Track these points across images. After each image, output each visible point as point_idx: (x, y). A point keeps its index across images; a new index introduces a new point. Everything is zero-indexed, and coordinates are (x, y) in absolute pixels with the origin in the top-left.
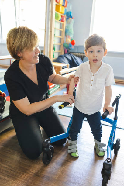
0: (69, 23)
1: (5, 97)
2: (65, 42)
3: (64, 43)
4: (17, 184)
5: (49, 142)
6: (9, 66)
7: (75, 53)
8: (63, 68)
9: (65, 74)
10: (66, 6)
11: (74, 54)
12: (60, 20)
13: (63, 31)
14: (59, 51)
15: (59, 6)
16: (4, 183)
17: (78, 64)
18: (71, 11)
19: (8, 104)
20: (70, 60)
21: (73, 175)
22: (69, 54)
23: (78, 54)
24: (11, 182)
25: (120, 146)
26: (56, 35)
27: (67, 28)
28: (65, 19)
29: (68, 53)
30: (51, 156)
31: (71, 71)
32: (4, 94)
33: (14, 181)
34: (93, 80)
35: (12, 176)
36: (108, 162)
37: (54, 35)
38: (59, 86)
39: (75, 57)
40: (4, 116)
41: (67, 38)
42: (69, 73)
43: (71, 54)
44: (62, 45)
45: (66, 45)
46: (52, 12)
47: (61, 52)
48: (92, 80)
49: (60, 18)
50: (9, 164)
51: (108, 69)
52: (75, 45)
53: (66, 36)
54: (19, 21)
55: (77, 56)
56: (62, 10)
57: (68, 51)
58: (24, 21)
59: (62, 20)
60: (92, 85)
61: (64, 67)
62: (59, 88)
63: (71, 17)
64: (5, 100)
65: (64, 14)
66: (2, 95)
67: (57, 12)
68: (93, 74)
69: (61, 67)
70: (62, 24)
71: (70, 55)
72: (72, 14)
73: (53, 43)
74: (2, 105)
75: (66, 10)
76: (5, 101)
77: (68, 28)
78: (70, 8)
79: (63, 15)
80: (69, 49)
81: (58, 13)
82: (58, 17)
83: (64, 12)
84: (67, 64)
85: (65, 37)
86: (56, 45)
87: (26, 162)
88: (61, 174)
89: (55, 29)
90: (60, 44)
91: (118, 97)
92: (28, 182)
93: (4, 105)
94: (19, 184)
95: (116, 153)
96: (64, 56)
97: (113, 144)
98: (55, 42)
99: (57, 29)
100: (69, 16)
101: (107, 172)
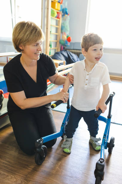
0: (64, 20)
1: (3, 95)
2: (61, 39)
4: (16, 179)
5: (41, 142)
6: (6, 63)
8: (59, 65)
9: (62, 70)
10: (62, 3)
11: (71, 50)
12: (56, 17)
13: (59, 28)
14: (55, 48)
15: (55, 3)
16: (4, 178)
17: (74, 61)
18: (67, 8)
19: (5, 101)
20: (66, 57)
21: (71, 169)
23: (74, 51)
25: (114, 145)
27: (63, 25)
28: (60, 16)
29: (64, 50)
30: (44, 156)
31: (67, 68)
32: (1, 92)
33: (13, 176)
36: (101, 162)
37: (51, 32)
39: (71, 54)
40: (2, 113)
41: (63, 35)
42: (66, 69)
43: (67, 50)
44: (58, 41)
45: (62, 42)
46: (48, 9)
47: (58, 49)
48: (87, 80)
49: (56, 14)
50: (8, 160)
51: (103, 68)
52: (71, 42)
53: (62, 33)
54: (15, 18)
55: (73, 53)
56: (58, 6)
57: (64, 48)
58: (20, 18)
59: (58, 17)
60: (87, 84)
61: (60, 63)
63: (67, 14)
64: (2, 98)
65: (60, 11)
67: (53, 9)
68: (87, 73)
69: (57, 64)
70: (58, 21)
71: (66, 52)
72: (67, 11)
73: (49, 40)
75: (61, 6)
76: (3, 98)
78: (65, 5)
80: (66, 46)
82: (54, 14)
83: (59, 9)
84: (63, 61)
85: (61, 34)
86: (52, 41)
87: (25, 158)
88: (59, 168)
89: (51, 25)
90: (56, 41)
91: (112, 95)
92: (27, 176)
93: (2, 101)
94: (18, 179)
95: (110, 152)
96: (60, 52)
97: (107, 142)
98: (52, 39)
99: (53, 26)
100: (65, 12)
101: (100, 172)
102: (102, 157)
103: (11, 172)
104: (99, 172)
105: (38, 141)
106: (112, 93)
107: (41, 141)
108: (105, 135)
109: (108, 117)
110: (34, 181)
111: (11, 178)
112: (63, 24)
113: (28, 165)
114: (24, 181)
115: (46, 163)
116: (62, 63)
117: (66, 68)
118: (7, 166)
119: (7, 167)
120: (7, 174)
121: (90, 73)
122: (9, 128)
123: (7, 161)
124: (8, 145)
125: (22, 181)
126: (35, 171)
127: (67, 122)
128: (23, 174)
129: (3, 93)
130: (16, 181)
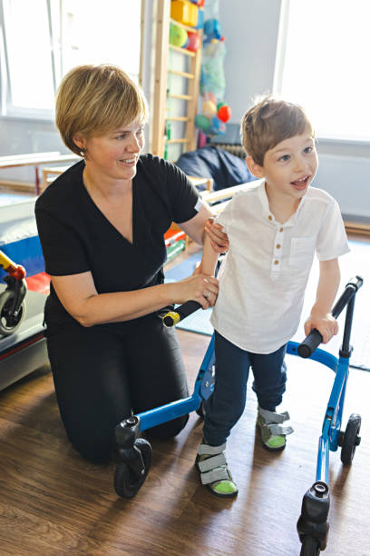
0: (210, 55)
1: (24, 280)
2: (199, 112)
3: (196, 116)
4: (62, 533)
5: (134, 428)
7: (231, 145)
10: (202, 5)
11: (228, 147)
12: (184, 47)
13: (194, 79)
14: (181, 140)
15: (181, 5)
16: (26, 532)
17: (237, 179)
18: (218, 18)
20: (215, 167)
22: (213, 147)
24: (45, 528)
25: (360, 438)
26: (172, 93)
27: (205, 71)
28: (198, 43)
29: (208, 145)
30: (143, 471)
31: (218, 200)
32: (19, 271)
33: (55, 526)
34: (281, 244)
35: (49, 511)
36: (320, 494)
37: (168, 91)
38: (182, 246)
39: (231, 157)
40: (20, 334)
41: (205, 100)
42: (213, 205)
43: (218, 147)
44: (190, 120)
45: (204, 123)
46: (160, 22)
47: (189, 144)
48: (278, 246)
49: (184, 39)
50: (38, 475)
52: (229, 121)
53: (202, 94)
54: (61, 49)
55: (235, 154)
56: (191, 14)
57: (208, 140)
58: (77, 48)
59: (190, 47)
60: (279, 260)
61: (197, 187)
62: (184, 249)
63: (218, 37)
64: (22, 289)
65: (197, 28)
66: (16, 273)
67: (175, 23)
70: (189, 59)
71: (214, 151)
72: (219, 28)
73: (163, 116)
74: (14, 302)
75: (201, 14)
76: (25, 289)
77: (207, 69)
78: (213, 10)
79: (193, 31)
80: (213, 134)
81: (179, 25)
82: (178, 37)
83: (195, 22)
84: (206, 178)
85: (200, 98)
86: (173, 120)
88: (192, 503)
89: (170, 72)
90: (183, 119)
91: (353, 284)
92: (95, 525)
93: (21, 301)
94: (69, 534)
95: (347, 460)
96: (196, 154)
97: (339, 431)
98: (171, 112)
99: (176, 74)
100: (211, 32)
101: (314, 525)
102: (323, 479)
103: (47, 513)
104: (311, 524)
105: (123, 425)
106: (355, 281)
107: (133, 425)
108: (330, 409)
109: (341, 353)
110: (116, 542)
111: (48, 531)
112: (205, 66)
113: (97, 493)
114: (87, 541)
115: (155, 486)
116: (202, 185)
117: (214, 202)
118: (36, 494)
119: (34, 496)
120: (37, 518)
121: (287, 224)
122: (43, 381)
123: (36, 481)
124: (37, 432)
125: (79, 542)
126: (121, 512)
127: (214, 367)
128: (83, 520)
129: (25, 275)
130: (63, 541)
